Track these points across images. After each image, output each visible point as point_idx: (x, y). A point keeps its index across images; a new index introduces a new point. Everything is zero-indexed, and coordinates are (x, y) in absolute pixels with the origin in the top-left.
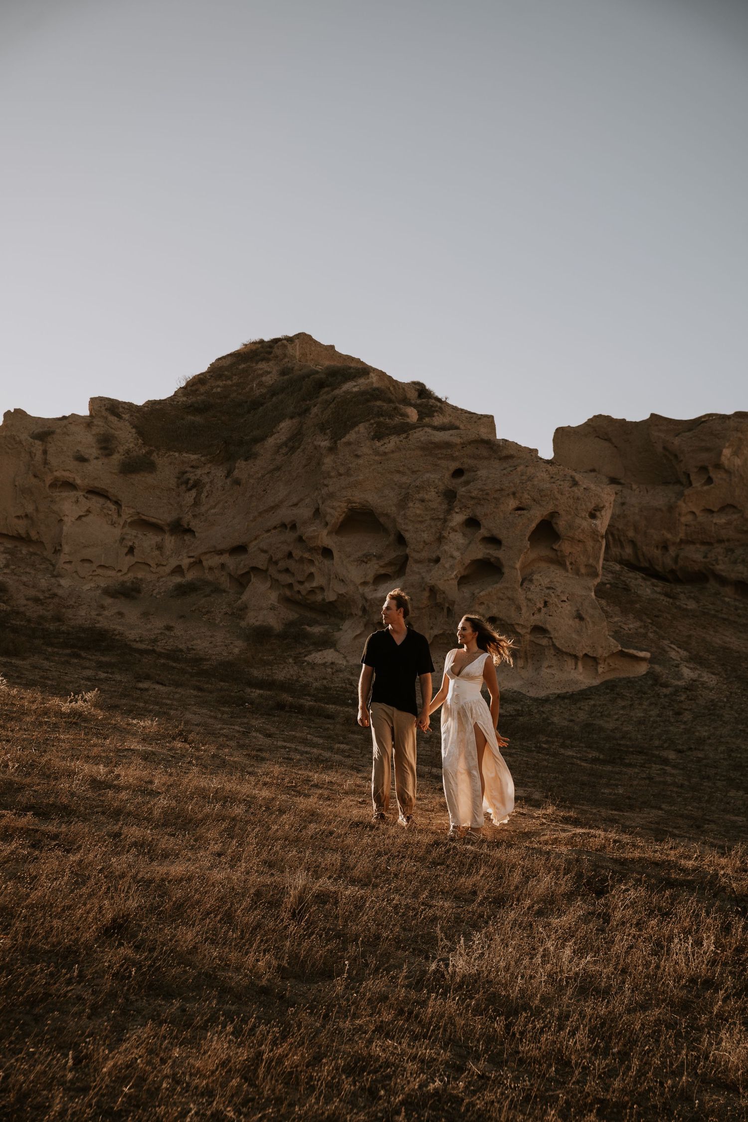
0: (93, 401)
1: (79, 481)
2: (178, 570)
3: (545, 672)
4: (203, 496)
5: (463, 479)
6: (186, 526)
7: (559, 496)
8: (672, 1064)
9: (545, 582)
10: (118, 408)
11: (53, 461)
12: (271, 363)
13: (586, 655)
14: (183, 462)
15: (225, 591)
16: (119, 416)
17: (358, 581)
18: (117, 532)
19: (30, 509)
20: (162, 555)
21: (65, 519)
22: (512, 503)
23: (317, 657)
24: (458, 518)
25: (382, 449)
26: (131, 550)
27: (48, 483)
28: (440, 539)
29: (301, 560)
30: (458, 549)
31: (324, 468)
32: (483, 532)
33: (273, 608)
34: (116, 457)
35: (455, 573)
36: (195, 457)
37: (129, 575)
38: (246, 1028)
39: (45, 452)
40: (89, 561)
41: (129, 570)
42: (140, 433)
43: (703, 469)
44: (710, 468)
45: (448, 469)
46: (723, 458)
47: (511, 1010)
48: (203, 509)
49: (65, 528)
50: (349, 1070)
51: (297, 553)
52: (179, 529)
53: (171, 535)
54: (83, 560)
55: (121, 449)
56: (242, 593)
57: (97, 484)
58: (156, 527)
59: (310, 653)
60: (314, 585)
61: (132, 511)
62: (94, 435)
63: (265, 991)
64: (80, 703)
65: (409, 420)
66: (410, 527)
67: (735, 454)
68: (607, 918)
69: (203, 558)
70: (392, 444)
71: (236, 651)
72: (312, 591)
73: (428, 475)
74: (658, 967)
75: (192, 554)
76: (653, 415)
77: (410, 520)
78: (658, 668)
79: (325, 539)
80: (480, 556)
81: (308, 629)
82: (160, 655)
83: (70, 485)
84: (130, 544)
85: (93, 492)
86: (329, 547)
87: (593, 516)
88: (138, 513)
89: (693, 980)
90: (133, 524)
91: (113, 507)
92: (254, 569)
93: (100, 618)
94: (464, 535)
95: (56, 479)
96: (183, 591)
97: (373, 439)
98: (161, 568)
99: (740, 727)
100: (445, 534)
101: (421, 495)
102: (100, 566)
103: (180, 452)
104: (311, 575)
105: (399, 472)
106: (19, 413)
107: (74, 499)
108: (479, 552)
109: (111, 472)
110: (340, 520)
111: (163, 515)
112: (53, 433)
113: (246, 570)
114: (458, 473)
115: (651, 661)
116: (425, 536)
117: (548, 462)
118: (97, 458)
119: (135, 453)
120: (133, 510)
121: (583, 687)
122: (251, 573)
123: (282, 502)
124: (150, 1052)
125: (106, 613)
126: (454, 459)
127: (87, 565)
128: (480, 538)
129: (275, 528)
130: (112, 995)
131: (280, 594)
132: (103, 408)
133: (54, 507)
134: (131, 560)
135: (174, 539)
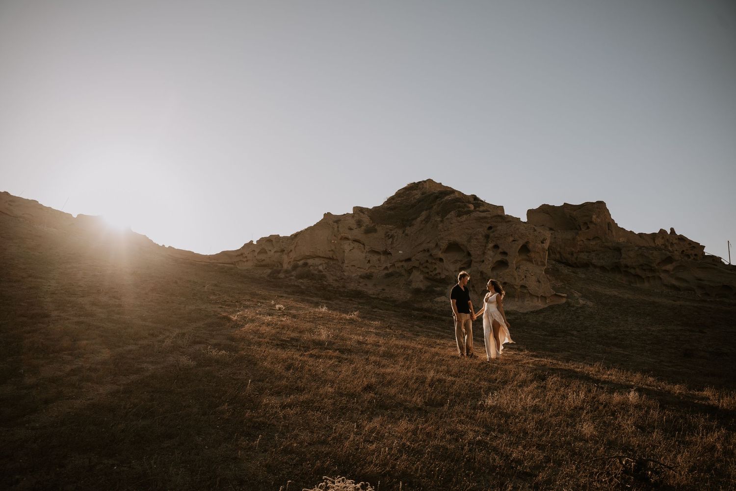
0: (354, 208)
1: (350, 237)
2: (386, 268)
3: (526, 303)
4: (395, 241)
5: (492, 230)
6: (388, 252)
7: (529, 236)
8: (564, 433)
9: (525, 268)
10: (363, 210)
11: (341, 230)
12: (418, 191)
13: (542, 296)
14: (387, 229)
15: (403, 275)
16: (363, 213)
17: (453, 270)
18: (364, 255)
19: (333, 248)
20: (380, 263)
21: (346, 251)
22: (511, 239)
23: (439, 299)
24: (490, 245)
25: (461, 220)
26: (369, 261)
27: (339, 238)
28: (484, 253)
29: (432, 263)
30: (491, 257)
31: (439, 229)
32: (500, 250)
33: (421, 281)
34: (363, 228)
35: (490, 266)
36: (391, 226)
37: (369, 270)
38: (413, 419)
39: (338, 227)
40: (354, 266)
41: (368, 268)
42: (371, 218)
43: (586, 223)
44: (588, 223)
45: (486, 227)
46: (593, 219)
47: (507, 416)
48: (394, 245)
49: (345, 254)
50: (448, 433)
51: (430, 261)
52: (386, 253)
53: (383, 256)
54: (352, 266)
55: (365, 225)
56: (410, 276)
57: (356, 238)
58: (378, 253)
59: (436, 297)
60: (437, 272)
61: (369, 247)
62: (355, 220)
63: (420, 409)
64: (353, 315)
65: (470, 209)
66: (472, 249)
67: (597, 217)
68: (545, 388)
69: (395, 264)
70: (464, 218)
71: (408, 297)
72: (436, 275)
73: (478, 229)
74: (563, 403)
75: (391, 262)
76: (564, 203)
77: (472, 247)
78: (570, 300)
79: (440, 255)
80: (499, 259)
81: (435, 289)
82: (381, 299)
83: (347, 239)
84: (369, 259)
85: (355, 241)
86: (442, 258)
87: (542, 242)
88: (371, 248)
89: (576, 408)
90: (369, 252)
91: (362, 246)
92: (414, 267)
93: (359, 287)
94: (493, 252)
95: (342, 237)
96: (388, 276)
97: (457, 216)
98: (380, 268)
99: (602, 321)
100: (486, 251)
101: (476, 237)
102: (359, 268)
103: (386, 225)
104: (435, 269)
105: (467, 228)
106: (329, 213)
107: (348, 244)
108: (499, 258)
109: (361, 234)
110: (446, 248)
111: (381, 248)
112: (340, 220)
113: (411, 267)
114: (490, 228)
115: (567, 297)
116: (478, 252)
117: (524, 222)
118: (356, 229)
119: (369, 226)
121: (541, 308)
122: (413, 269)
123: (423, 242)
124: (381, 425)
125: (361, 284)
126: (488, 223)
128: (499, 252)
129: (421, 251)
130: (368, 408)
131: (424, 276)
132: (358, 210)
133: (342, 247)
134: (369, 265)
135: (385, 257)
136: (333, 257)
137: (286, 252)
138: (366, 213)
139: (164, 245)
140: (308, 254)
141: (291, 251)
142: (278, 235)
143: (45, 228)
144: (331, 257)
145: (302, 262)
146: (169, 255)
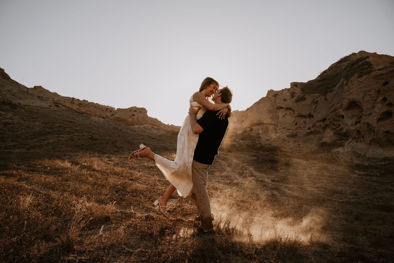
0: (291, 83)
1: (283, 106)
2: (309, 128)
4: (318, 106)
6: (312, 115)
10: (297, 84)
11: (277, 102)
12: (346, 63)
14: (314, 96)
16: (297, 87)
17: (350, 124)
18: (293, 119)
19: (272, 116)
20: (305, 124)
21: (279, 117)
24: (380, 99)
25: (361, 80)
26: (296, 124)
27: (276, 108)
28: (374, 107)
29: (337, 120)
30: (378, 109)
31: (344, 90)
33: (330, 136)
34: (295, 98)
35: (376, 117)
36: (317, 94)
37: (296, 131)
39: (275, 100)
41: (296, 129)
42: (303, 90)
45: (381, 83)
48: (317, 109)
49: (279, 120)
51: (336, 118)
52: (310, 116)
53: (308, 118)
55: (296, 96)
56: (324, 133)
57: (288, 106)
58: (304, 116)
59: (334, 149)
60: (341, 127)
62: (290, 93)
66: (365, 104)
69: (316, 124)
70: (364, 78)
72: (340, 130)
73: (373, 86)
75: (312, 123)
77: (365, 102)
79: (342, 112)
80: (385, 110)
81: (338, 142)
83: (281, 108)
84: (296, 122)
85: (288, 109)
86: (343, 115)
88: (299, 113)
90: (298, 116)
91: (292, 112)
92: (327, 125)
93: (282, 144)
94: (381, 104)
95: (278, 107)
96: (309, 134)
97: (358, 78)
98: (305, 128)
100: (375, 105)
101: (369, 93)
102: (288, 129)
103: (313, 94)
104: (340, 125)
105: (365, 87)
106: (272, 90)
107: (282, 112)
108: (385, 109)
109: (293, 103)
110: (347, 105)
111: (306, 113)
112: (278, 94)
113: (325, 126)
114: (384, 83)
116: (369, 106)
118: (290, 99)
119: (300, 96)
120: (298, 112)
122: (327, 127)
123: (335, 103)
126: (384, 79)
127: (284, 129)
128: (386, 104)
129: (333, 112)
131: (333, 132)
132: (293, 85)
133: (277, 114)
134: (296, 126)
135: (309, 119)
136: (272, 123)
137: (240, 121)
138: (299, 86)
139: (168, 124)
142: (238, 111)
143: (96, 119)
144: (271, 123)
145: (250, 128)
146: (171, 130)
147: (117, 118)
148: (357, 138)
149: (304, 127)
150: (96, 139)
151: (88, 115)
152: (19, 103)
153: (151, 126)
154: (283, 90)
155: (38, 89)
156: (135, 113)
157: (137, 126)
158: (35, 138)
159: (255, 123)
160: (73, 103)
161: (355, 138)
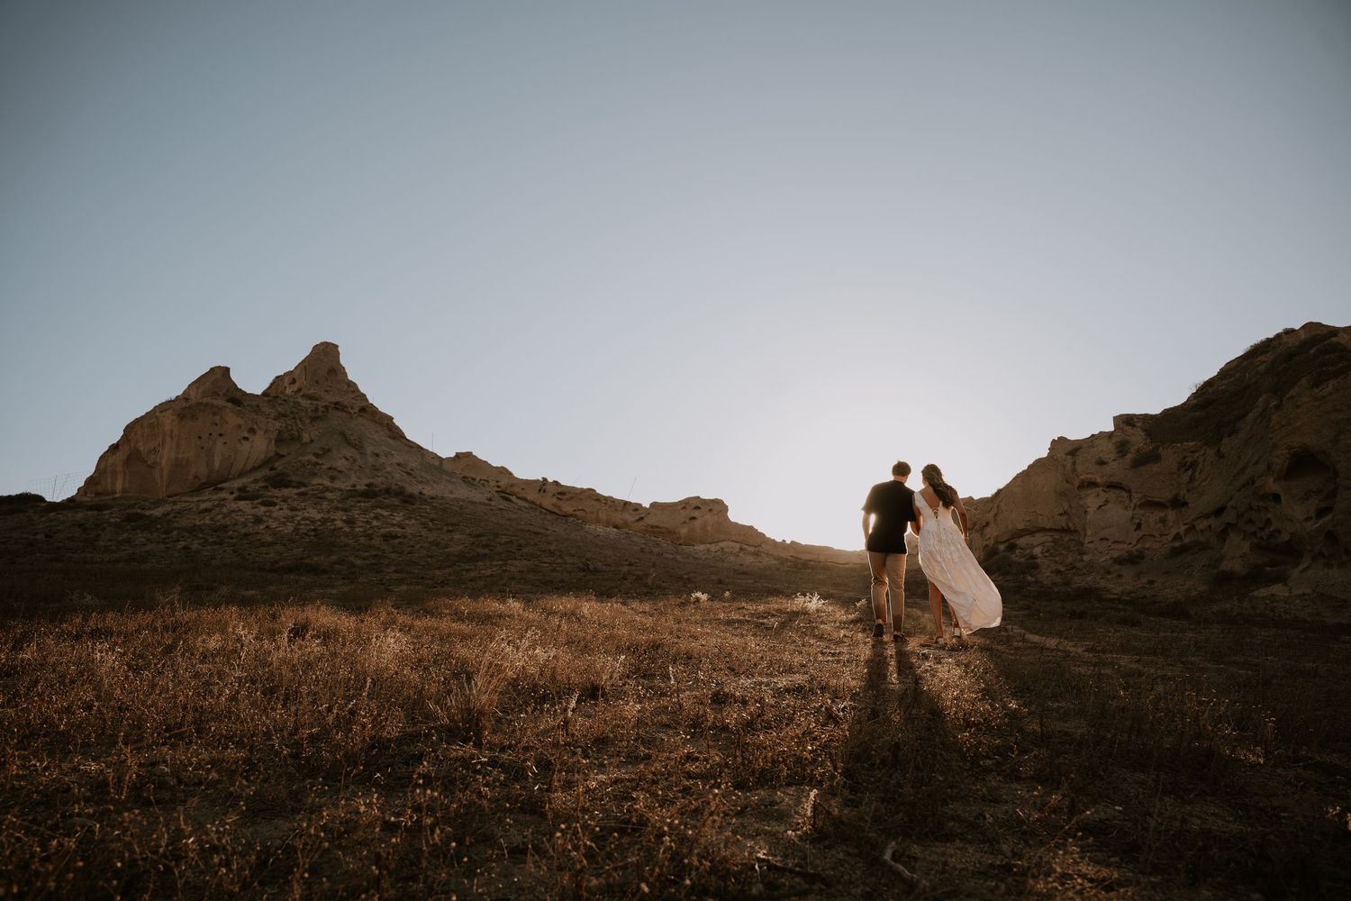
0: (1116, 419)
1: (1099, 480)
2: (1177, 537)
4: (1197, 473)
6: (1182, 500)
10: (1132, 419)
11: (1079, 468)
12: (1268, 355)
14: (1185, 450)
15: (1209, 548)
16: (1133, 426)
17: (1302, 517)
18: (1130, 513)
19: (1066, 507)
20: (1164, 526)
21: (1089, 510)
23: (1262, 592)
25: (1321, 394)
26: (1139, 526)
27: (1076, 484)
29: (1259, 510)
31: (1271, 424)
33: (1243, 556)
34: (1130, 457)
36: (1194, 443)
37: (1138, 546)
39: (1074, 463)
40: (1106, 539)
41: (1137, 542)
42: (1150, 435)
48: (1196, 484)
49: (1089, 517)
51: (1256, 504)
52: (1178, 503)
53: (1173, 510)
54: (1101, 539)
55: (1133, 450)
56: (1221, 547)
57: (1112, 479)
58: (1160, 505)
59: (1257, 589)
60: (1272, 529)
61: (1140, 495)
62: (1113, 444)
66: (1341, 458)
69: (1195, 524)
70: (1331, 386)
71: (1195, 593)
72: (1272, 535)
75: (1186, 522)
77: (1342, 452)
79: (1272, 485)
81: (1269, 569)
83: (1093, 484)
84: (1138, 521)
85: (1111, 486)
86: (1277, 492)
88: (1145, 496)
90: (1141, 506)
91: (1126, 495)
92: (1229, 525)
93: (1102, 581)
95: (1083, 481)
96: (1176, 552)
97: (1312, 388)
98: (1164, 537)
102: (1115, 542)
103: (1182, 442)
104: (1268, 521)
105: (1336, 411)
106: (1062, 439)
107: (1095, 495)
109: (1125, 469)
110: (1286, 465)
111: (1165, 495)
112: (1080, 448)
113: (1222, 527)
118: (1114, 460)
119: (1144, 451)
122: (1229, 530)
123: (1248, 463)
125: (1109, 576)
127: (1105, 542)
129: (1244, 486)
131: (1251, 544)
132: (1121, 422)
133: (1081, 503)
134: (1140, 533)
135: (1174, 512)
136: (1069, 528)
137: (977, 527)
138: (1139, 424)
140: (1021, 526)
141: (988, 524)
142: (971, 498)
143: (600, 529)
144: (1066, 528)
145: (1007, 544)
146: (792, 556)
147: (652, 527)
148: (1326, 554)
149: (1161, 535)
150: (596, 571)
151: (580, 521)
152: (421, 493)
153: (738, 545)
154: (1093, 435)
155: (465, 458)
156: (696, 513)
157: (701, 547)
158: (449, 567)
159: (1023, 530)
160: (544, 491)
161: (1321, 554)
